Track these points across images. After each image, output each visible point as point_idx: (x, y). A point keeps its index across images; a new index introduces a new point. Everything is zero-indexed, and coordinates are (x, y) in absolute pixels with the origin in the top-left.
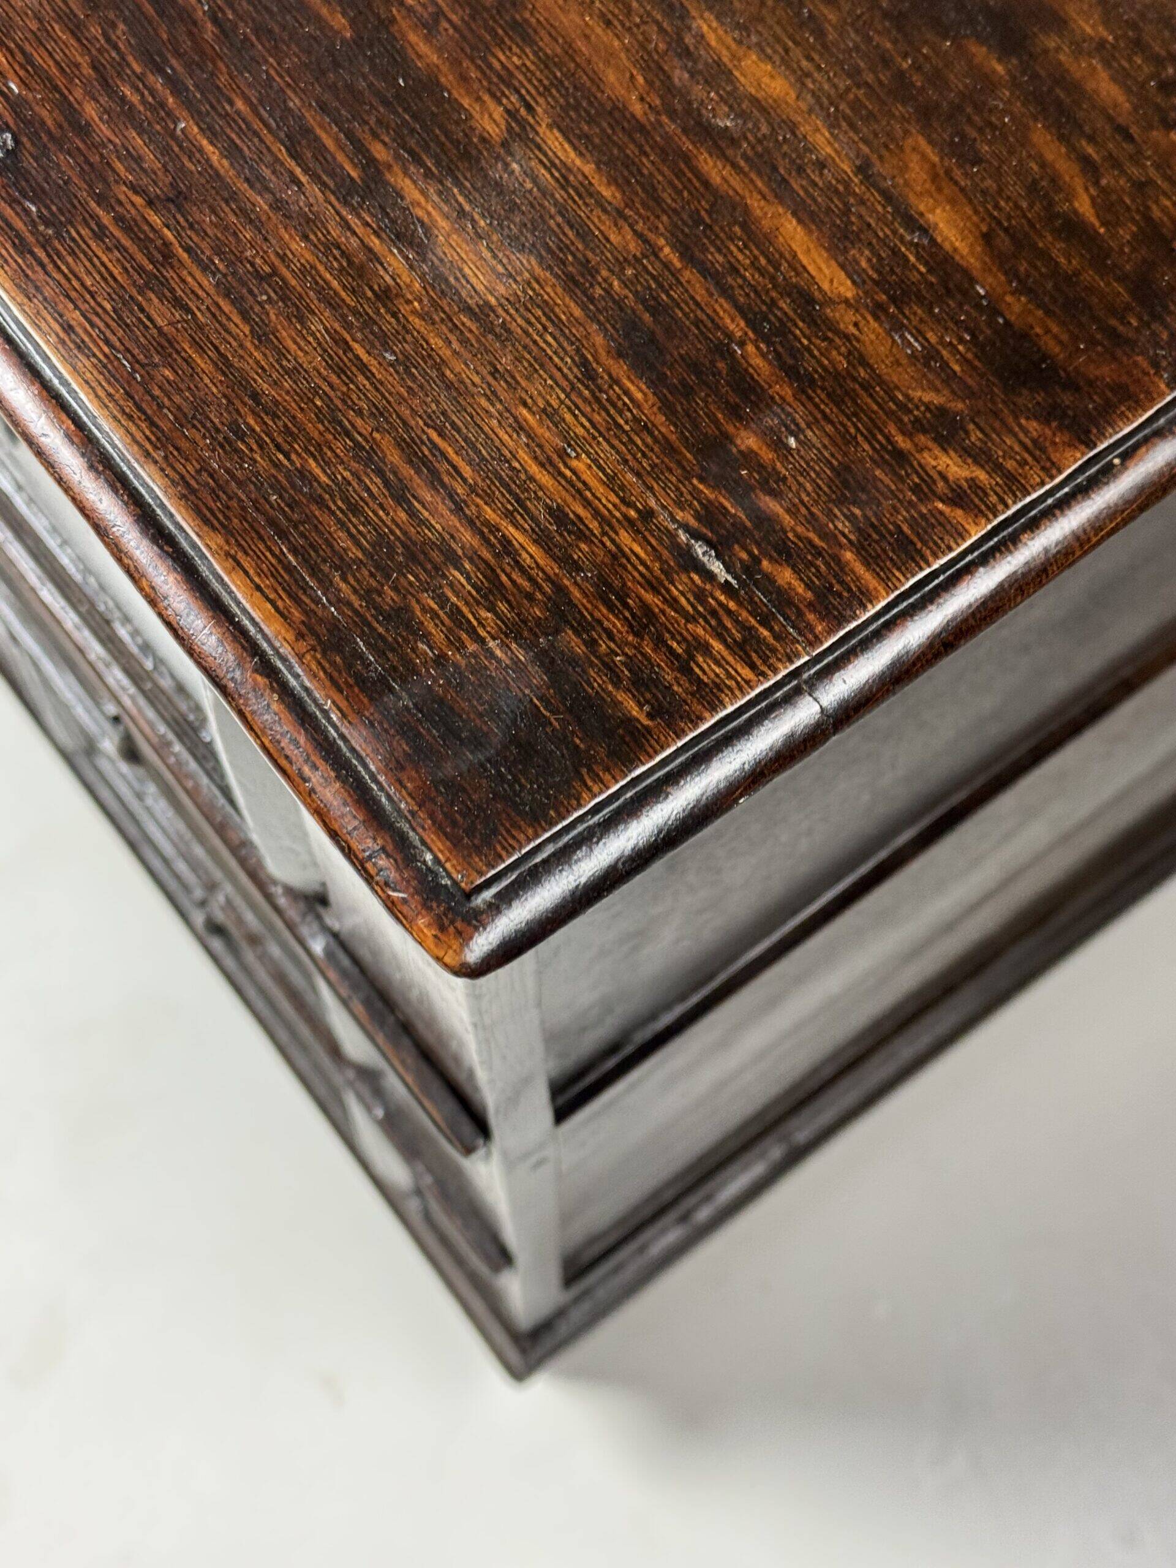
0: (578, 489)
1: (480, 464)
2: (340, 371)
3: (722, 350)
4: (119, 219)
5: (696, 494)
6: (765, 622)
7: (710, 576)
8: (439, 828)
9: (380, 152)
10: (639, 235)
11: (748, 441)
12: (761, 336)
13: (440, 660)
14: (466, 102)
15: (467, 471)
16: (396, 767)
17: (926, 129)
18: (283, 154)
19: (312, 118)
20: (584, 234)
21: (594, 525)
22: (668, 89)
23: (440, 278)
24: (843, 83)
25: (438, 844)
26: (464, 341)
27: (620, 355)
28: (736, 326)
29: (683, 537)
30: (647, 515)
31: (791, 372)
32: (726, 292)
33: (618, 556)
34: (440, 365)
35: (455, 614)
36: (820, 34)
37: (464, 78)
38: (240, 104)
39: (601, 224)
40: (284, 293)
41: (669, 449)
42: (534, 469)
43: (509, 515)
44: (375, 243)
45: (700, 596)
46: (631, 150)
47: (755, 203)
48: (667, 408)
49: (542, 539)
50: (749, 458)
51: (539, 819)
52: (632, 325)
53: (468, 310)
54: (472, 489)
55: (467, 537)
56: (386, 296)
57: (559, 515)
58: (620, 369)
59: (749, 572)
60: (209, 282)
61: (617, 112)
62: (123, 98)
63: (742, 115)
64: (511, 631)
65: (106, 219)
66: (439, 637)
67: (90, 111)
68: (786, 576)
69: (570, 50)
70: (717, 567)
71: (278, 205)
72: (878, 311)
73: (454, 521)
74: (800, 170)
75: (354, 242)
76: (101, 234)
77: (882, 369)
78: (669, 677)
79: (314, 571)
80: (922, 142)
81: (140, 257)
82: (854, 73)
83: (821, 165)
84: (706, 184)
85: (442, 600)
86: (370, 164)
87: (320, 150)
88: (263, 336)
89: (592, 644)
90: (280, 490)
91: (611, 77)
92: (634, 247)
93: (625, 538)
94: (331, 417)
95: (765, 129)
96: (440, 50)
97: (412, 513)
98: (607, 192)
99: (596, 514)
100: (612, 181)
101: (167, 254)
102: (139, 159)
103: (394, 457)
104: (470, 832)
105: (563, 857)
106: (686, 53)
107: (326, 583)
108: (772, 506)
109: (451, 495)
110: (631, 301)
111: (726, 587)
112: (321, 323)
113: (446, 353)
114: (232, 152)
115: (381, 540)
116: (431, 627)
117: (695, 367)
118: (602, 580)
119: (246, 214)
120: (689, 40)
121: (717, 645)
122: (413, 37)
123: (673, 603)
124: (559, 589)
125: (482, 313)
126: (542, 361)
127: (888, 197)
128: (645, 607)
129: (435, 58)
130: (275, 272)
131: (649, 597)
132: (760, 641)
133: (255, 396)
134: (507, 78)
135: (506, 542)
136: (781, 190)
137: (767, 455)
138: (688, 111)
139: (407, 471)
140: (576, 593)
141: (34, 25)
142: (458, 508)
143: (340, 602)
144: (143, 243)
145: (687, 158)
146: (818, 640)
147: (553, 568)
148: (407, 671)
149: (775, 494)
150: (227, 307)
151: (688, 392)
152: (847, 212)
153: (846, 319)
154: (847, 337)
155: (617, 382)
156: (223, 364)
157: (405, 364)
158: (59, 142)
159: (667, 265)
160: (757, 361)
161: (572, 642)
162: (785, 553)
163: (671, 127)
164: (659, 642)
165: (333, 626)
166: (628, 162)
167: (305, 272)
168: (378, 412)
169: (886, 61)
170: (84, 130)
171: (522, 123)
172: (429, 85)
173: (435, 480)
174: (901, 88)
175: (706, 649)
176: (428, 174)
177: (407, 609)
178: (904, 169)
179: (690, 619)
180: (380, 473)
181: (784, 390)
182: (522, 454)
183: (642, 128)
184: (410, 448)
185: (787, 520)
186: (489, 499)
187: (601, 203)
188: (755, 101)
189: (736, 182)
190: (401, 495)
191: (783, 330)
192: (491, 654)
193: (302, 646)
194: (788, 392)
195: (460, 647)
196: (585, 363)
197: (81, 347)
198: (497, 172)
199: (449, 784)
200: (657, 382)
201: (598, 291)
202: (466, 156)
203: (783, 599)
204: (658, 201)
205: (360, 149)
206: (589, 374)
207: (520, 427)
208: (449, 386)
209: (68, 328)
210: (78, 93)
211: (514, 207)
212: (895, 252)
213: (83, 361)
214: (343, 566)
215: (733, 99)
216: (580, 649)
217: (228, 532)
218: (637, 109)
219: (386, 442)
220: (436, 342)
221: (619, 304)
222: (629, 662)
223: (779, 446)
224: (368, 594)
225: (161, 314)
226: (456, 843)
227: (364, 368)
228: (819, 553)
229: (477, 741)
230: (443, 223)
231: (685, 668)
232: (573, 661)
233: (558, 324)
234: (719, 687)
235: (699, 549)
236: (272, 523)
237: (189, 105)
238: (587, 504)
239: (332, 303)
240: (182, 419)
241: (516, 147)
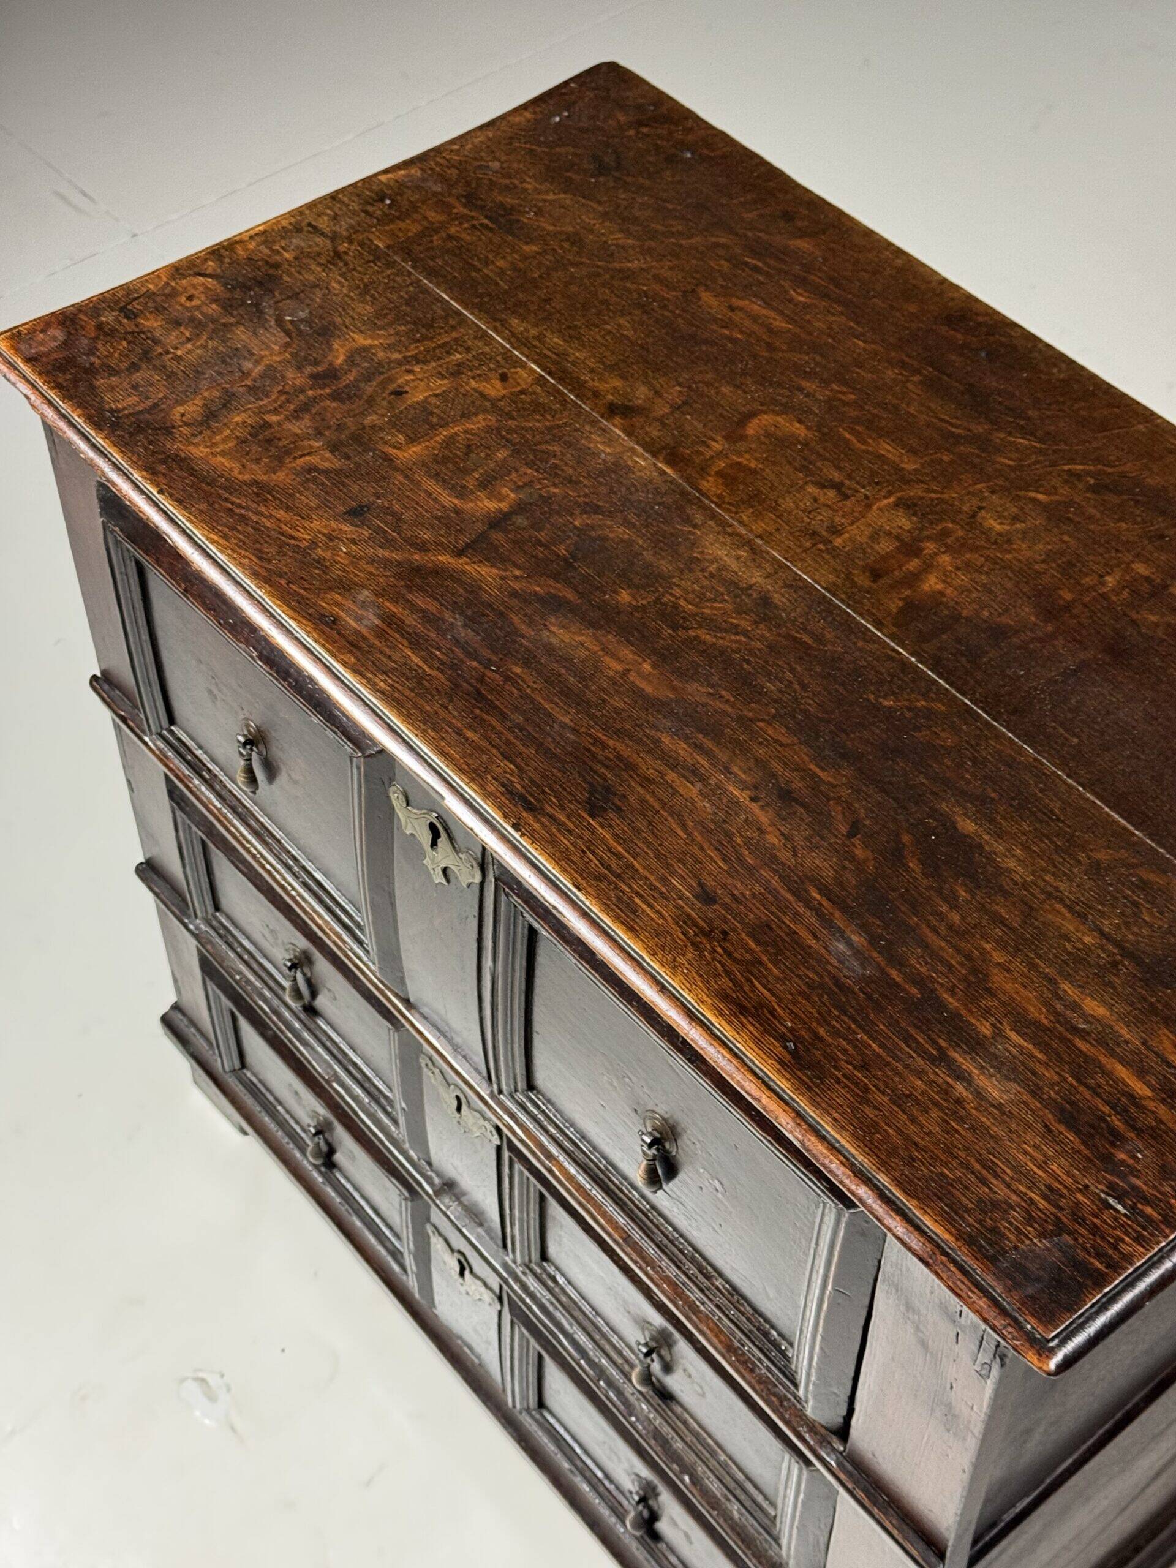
0: (1056, 1178)
1: (1013, 1168)
2: (947, 1133)
3: (1102, 1119)
4: (844, 1075)
5: (1104, 1178)
6: (1144, 1229)
7: (1117, 1211)
8: (1033, 1315)
9: (943, 1043)
10: (1057, 1073)
11: (1122, 1156)
12: (1117, 1113)
13: (1016, 1248)
14: (974, 1021)
15: (1008, 1171)
16: (1009, 1290)
17: (1167, 1026)
18: (903, 1046)
19: (912, 1031)
20: (1034, 1073)
21: (1065, 1191)
22: (1057, 1013)
23: (979, 1093)
24: (1129, 1009)
25: (1033, 1321)
26: (995, 1119)
27: (1060, 1122)
28: (1106, 1109)
29: (1103, 1195)
30: (1086, 1187)
31: (1133, 1128)
32: (1099, 1095)
33: (1078, 1203)
34: (987, 1129)
35: (1017, 1228)
36: (1114, 988)
37: (970, 1011)
38: (882, 1027)
39: (1041, 1069)
40: (918, 1102)
41: (1089, 1160)
42: (1035, 1169)
43: (1029, 1188)
44: (949, 1080)
45: (1116, 1219)
46: (1046, 1039)
47: (1102, 1058)
48: (1084, 1143)
49: (1045, 1198)
50: (1123, 1162)
51: (1071, 1310)
52: (1062, 1110)
53: (993, 1106)
54: (1012, 1178)
55: (1014, 1197)
56: (959, 1101)
57: (1049, 1187)
58: (1062, 1128)
59: (1133, 1208)
60: (886, 1099)
61: (1037, 1024)
62: (834, 1027)
63: (1089, 1022)
64: (1042, 1235)
65: (839, 1075)
66: (1013, 1238)
67: (822, 1031)
68: (1149, 1210)
69: (1011, 998)
70: (1119, 1207)
71: (907, 1067)
72: (1163, 1101)
73: (1008, 1191)
74: (1118, 1045)
75: (941, 1081)
76: (838, 1081)
77: (1171, 1125)
78: (1110, 1252)
79: (956, 1213)
80: (1166, 1032)
81: (857, 1090)
82: (1132, 1004)
83: (1127, 1042)
84: (1081, 1051)
85: (1011, 1224)
86: (940, 1048)
87: (918, 1043)
88: (913, 1120)
89: (1076, 1239)
90: (934, 1181)
91: (1032, 1009)
92: (1056, 1078)
93: (1079, 1196)
94: (948, 1151)
95: (1100, 1029)
96: (958, 1000)
97: (990, 1188)
98: (1040, 1056)
99: (1065, 1187)
100: (1041, 1052)
101: (866, 1089)
102: (846, 1050)
103: (978, 1167)
104: (1044, 1315)
105: (1081, 1327)
106: (1060, 998)
107: (963, 1219)
108: (1138, 1182)
109: (1004, 1181)
110: (1060, 1100)
111: (1125, 1215)
112: (935, 1113)
113: (988, 1123)
114: (882, 1045)
115: (980, 1200)
116: (1008, 1234)
117: (1092, 1126)
118: (1074, 1214)
119: (895, 1071)
120: (1060, 993)
121: (1127, 1239)
122: (945, 996)
123: (1105, 1222)
124: (1057, 1218)
125: (999, 1107)
126: (1029, 1126)
127: (1156, 1053)
128: (1094, 1224)
129: (956, 1004)
130: (912, 1094)
131: (1095, 1220)
132: (1144, 1236)
133: (916, 1144)
134: (988, 1011)
135: (1031, 1199)
136: (1112, 1053)
137: (1130, 1161)
138: (1067, 1022)
139: (984, 1172)
140: (1065, 1220)
141: (790, 997)
142: (1008, 1186)
143: (969, 1225)
144: (857, 1084)
145: (1070, 1041)
146: (1167, 1236)
147: (1053, 1210)
148: (1004, 1252)
149: (1138, 1177)
150: (896, 1108)
151: (1092, 1136)
152: (1141, 1061)
153: (1151, 1105)
154: (1153, 1112)
155: (1061, 1133)
156: (899, 1131)
157: (973, 1129)
158: (813, 1045)
159: (1071, 1085)
160: (1117, 1123)
161: (1067, 1239)
162: (1146, 1201)
163: (1061, 1029)
164: (1103, 1238)
165: (970, 1235)
166: (1047, 1044)
167: (923, 1093)
168: (966, 1149)
169: (1145, 999)
170: (821, 1039)
171: (998, 1028)
172: (956, 1016)
173: (996, 1176)
174: (1153, 1010)
175: (1123, 1241)
176: (965, 1052)
177: (997, 1227)
178: (1161, 1042)
179: (1114, 1228)
180: (973, 1173)
181: (1131, 1135)
182: (1029, 1163)
183: (1049, 1030)
184: (982, 1162)
185: (1145, 1188)
186: (1019, 1181)
187: (1039, 1061)
188: (1092, 1016)
189: (1092, 1050)
190: (983, 1181)
191: (1125, 1110)
192: (1035, 1245)
193: (959, 1244)
194: (1133, 1135)
195: (1023, 1242)
196: (1046, 1126)
197: (843, 1127)
198: (992, 1050)
199: (1032, 1297)
200: (1077, 1132)
201: (1045, 1097)
202: (978, 1043)
203: (1149, 1219)
204: (1062, 1059)
205: (934, 1043)
206: (1050, 1131)
207: (1026, 1153)
208: (992, 1137)
209: (835, 1119)
210: (815, 1024)
211: (1003, 1064)
212: (1165, 1077)
213: (845, 1133)
214: (968, 1211)
215: (1084, 1016)
216: (1072, 1242)
217: (918, 1199)
218: (1045, 1022)
219: (973, 1161)
220: (984, 1119)
221: (1055, 1101)
222: (1093, 1247)
223: (1135, 1157)
224: (980, 1222)
225: (870, 1113)
226: (1040, 1320)
227: (957, 1131)
228: (1160, 1201)
229: (1038, 1279)
230: (975, 1071)
231: (1115, 1248)
232: (1070, 1247)
233: (1032, 1110)
234: (1132, 1256)
235: (1111, 1201)
236: (936, 1195)
237: (860, 1026)
238: (1060, 1183)
239: (936, 1104)
240: (889, 1155)
241: (998, 1038)
